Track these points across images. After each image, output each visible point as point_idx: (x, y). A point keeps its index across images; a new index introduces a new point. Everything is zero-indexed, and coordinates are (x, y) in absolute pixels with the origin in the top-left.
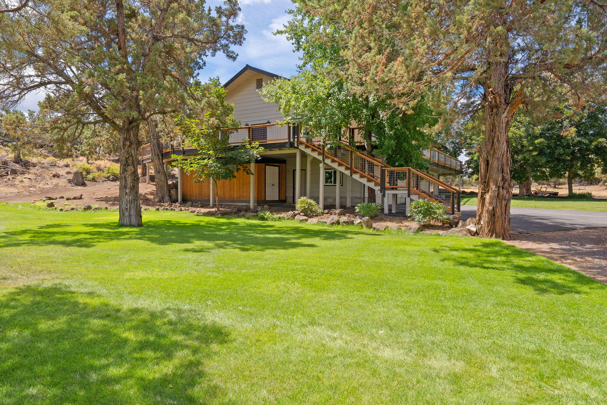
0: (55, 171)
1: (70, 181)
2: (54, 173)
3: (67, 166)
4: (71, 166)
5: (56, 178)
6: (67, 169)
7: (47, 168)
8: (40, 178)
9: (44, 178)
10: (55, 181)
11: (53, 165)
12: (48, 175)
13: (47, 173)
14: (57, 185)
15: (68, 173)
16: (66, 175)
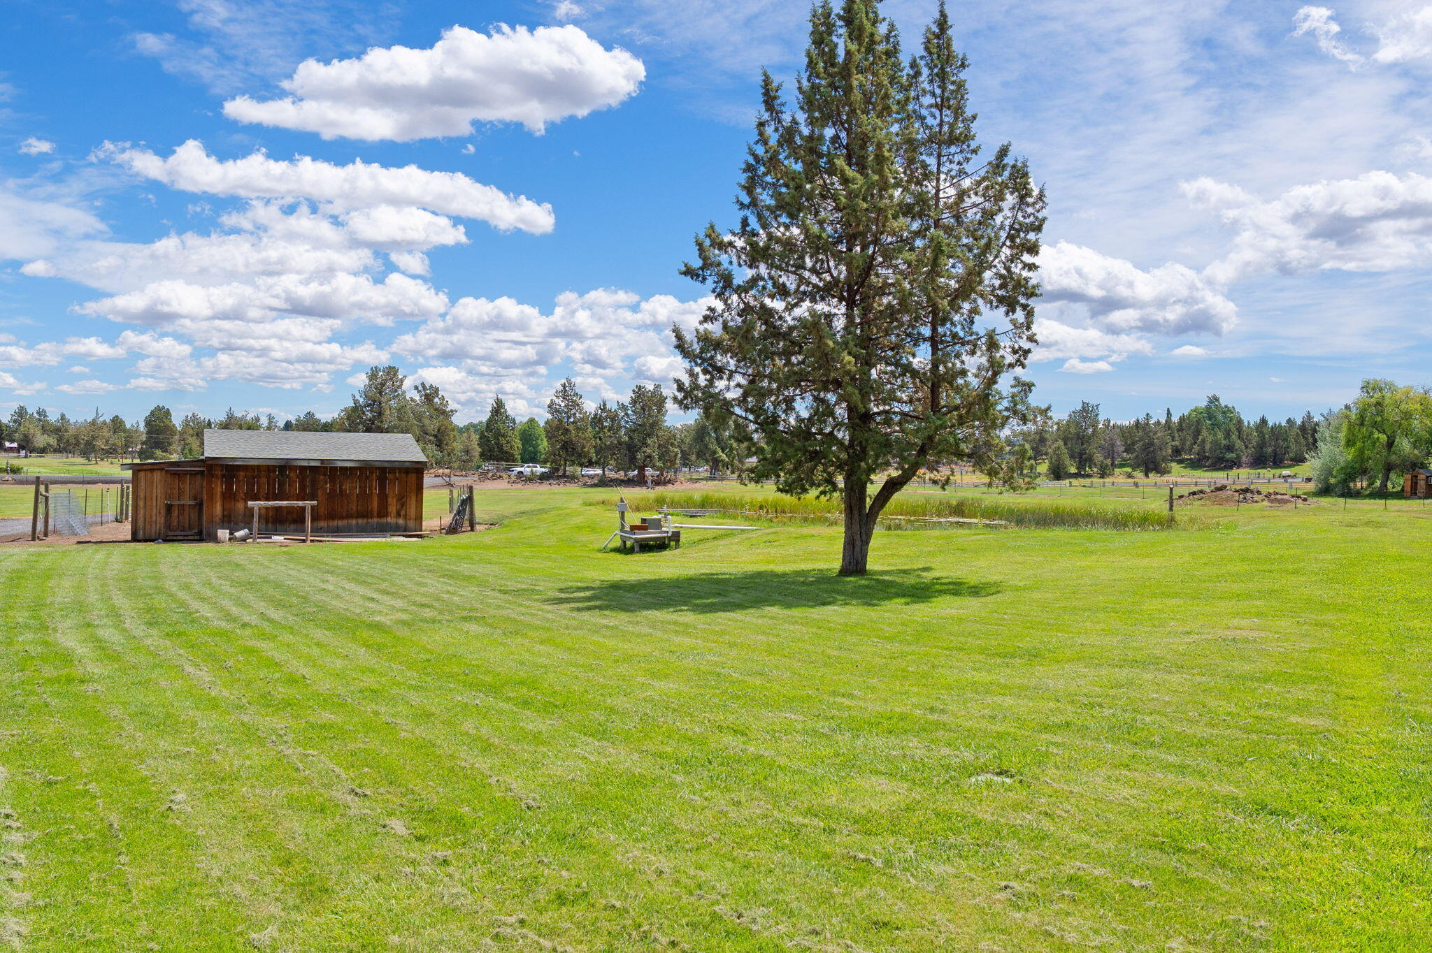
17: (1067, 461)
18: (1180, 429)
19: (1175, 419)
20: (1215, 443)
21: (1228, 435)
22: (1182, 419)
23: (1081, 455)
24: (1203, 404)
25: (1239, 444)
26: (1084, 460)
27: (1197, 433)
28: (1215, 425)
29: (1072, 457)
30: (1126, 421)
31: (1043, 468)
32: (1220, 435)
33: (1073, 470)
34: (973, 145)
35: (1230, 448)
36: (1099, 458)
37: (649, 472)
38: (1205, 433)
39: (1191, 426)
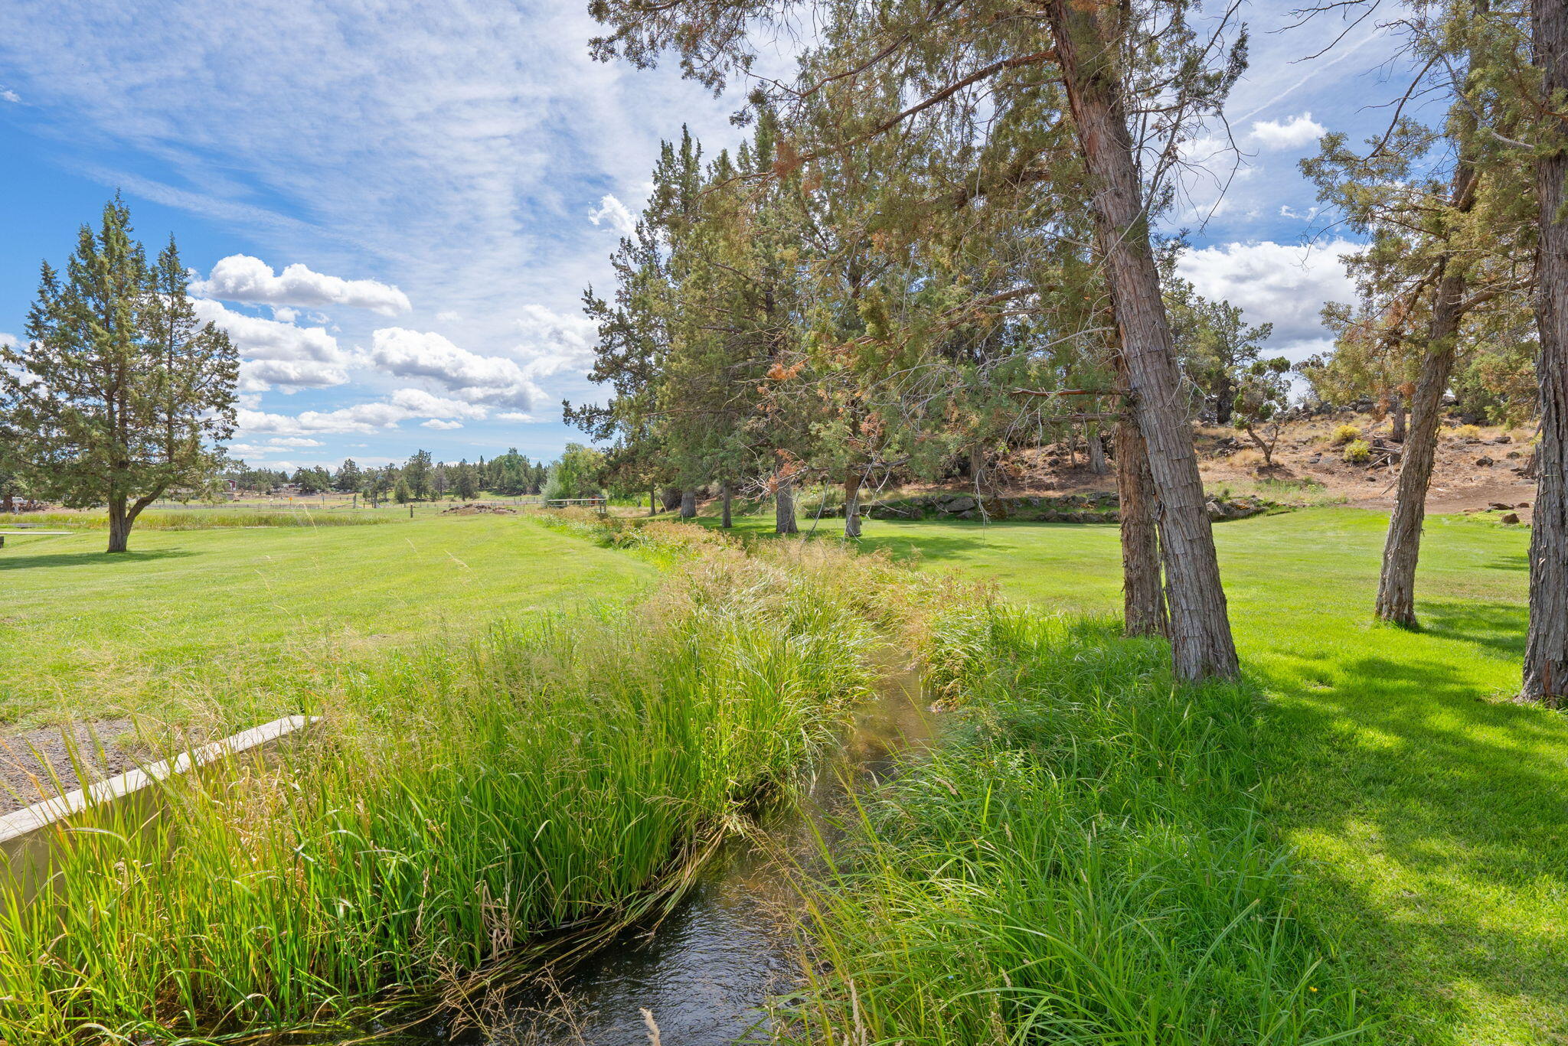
0: (1478, 453)
1: (1520, 473)
2: (1479, 457)
3: (1505, 441)
4: (1513, 440)
5: (1485, 468)
6: (1508, 449)
7: (1460, 448)
8: (1451, 468)
9: (1458, 470)
10: (1485, 473)
11: (1474, 441)
12: (1466, 463)
13: (1464, 456)
14: (1491, 481)
15: (1511, 456)
16: (1509, 461)
17: (408, 490)
18: (489, 469)
19: (486, 463)
20: (511, 478)
21: (518, 474)
22: (491, 463)
23: (418, 486)
24: (506, 453)
25: (525, 480)
26: (420, 490)
27: (499, 472)
28: (512, 466)
29: (412, 487)
30: (454, 464)
31: (391, 495)
32: (513, 474)
33: (413, 496)
34: (194, 318)
35: (519, 482)
36: (431, 488)
37: (16, 500)
38: (504, 472)
39: (496, 467)
